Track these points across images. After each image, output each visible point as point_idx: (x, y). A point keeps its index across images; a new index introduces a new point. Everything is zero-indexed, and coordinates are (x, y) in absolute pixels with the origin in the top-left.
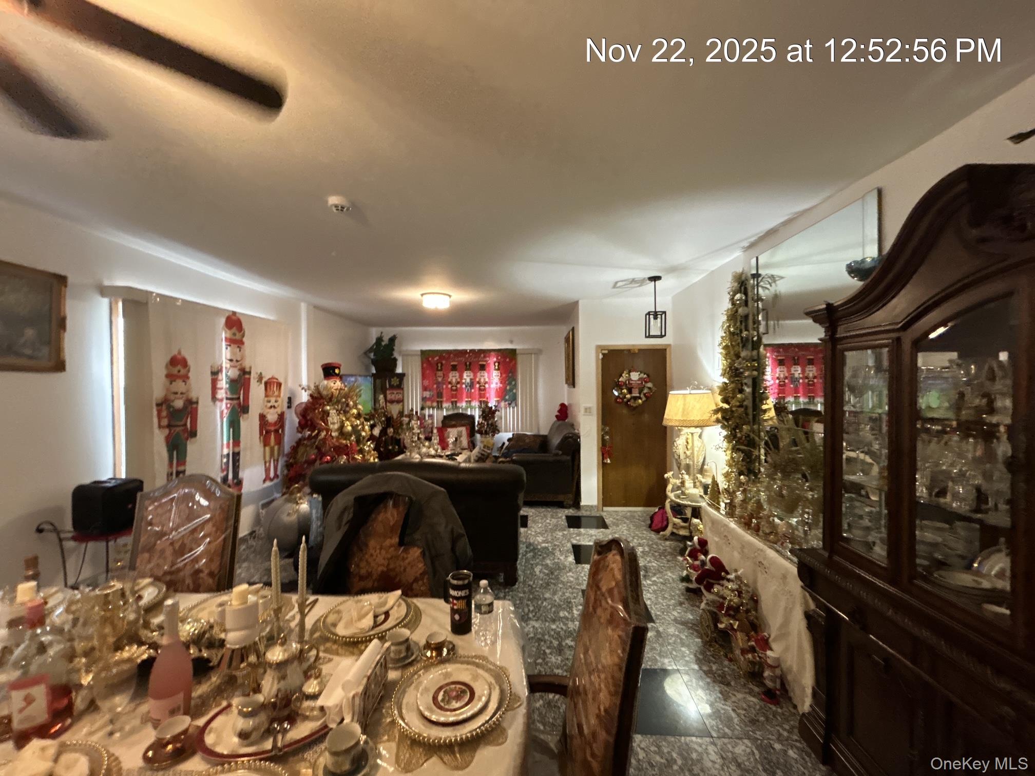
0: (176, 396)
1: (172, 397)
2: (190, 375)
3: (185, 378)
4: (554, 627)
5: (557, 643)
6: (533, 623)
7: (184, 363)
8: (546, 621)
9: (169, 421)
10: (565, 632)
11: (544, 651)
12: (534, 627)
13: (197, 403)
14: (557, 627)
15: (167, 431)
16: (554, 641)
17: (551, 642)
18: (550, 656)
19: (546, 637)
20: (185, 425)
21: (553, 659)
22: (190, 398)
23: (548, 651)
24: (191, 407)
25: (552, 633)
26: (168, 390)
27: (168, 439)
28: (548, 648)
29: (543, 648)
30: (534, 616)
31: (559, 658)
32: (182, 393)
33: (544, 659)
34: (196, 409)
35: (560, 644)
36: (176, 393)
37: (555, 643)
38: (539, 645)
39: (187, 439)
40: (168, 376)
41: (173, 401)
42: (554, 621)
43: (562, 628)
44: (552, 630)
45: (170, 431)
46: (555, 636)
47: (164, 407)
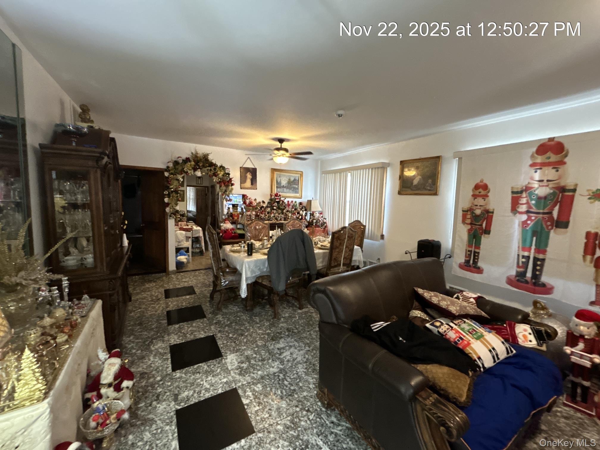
0: (477, 207)
1: (474, 208)
2: (489, 194)
3: (485, 197)
4: (260, 373)
5: (252, 362)
6: (275, 370)
7: (485, 187)
8: (268, 376)
9: (472, 221)
10: (250, 372)
11: (257, 355)
12: (273, 367)
13: (493, 212)
14: (257, 374)
15: (469, 227)
16: (255, 363)
17: (255, 361)
18: (252, 353)
19: (260, 363)
20: (481, 225)
21: (249, 352)
22: (487, 208)
23: (255, 355)
24: (488, 215)
25: (258, 368)
26: (473, 204)
27: (469, 231)
28: (255, 357)
29: (258, 356)
30: (279, 376)
31: (246, 354)
32: (480, 206)
33: (254, 351)
34: (492, 217)
35: (250, 362)
36: (476, 205)
37: (253, 362)
38: (262, 357)
39: (482, 234)
40: (473, 196)
41: (475, 210)
42: (262, 377)
43: (254, 374)
44: (259, 370)
45: (472, 227)
46: (255, 366)
47: (469, 213)
